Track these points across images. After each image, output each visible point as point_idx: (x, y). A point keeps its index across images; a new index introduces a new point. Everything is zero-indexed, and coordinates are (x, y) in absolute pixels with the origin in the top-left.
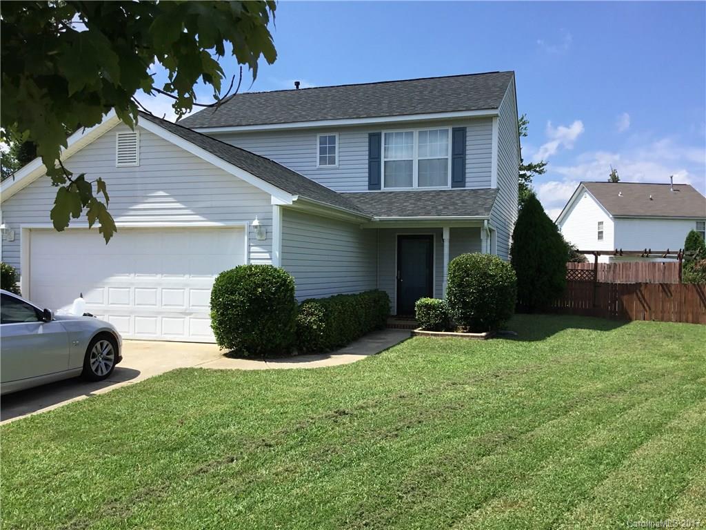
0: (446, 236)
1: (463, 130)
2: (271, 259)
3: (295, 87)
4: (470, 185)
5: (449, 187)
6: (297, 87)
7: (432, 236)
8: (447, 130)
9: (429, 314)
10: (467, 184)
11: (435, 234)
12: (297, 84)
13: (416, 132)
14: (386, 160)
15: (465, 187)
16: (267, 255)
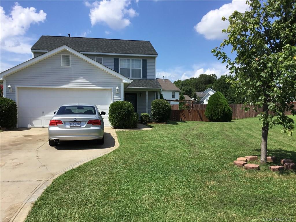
0: (147, 94)
1: (146, 60)
2: (121, 99)
3: (68, 36)
4: (148, 78)
5: (142, 78)
6: (69, 36)
7: (136, 94)
8: (141, 60)
9: (146, 118)
10: (147, 78)
11: (137, 93)
12: (69, 35)
13: (131, 59)
14: (120, 68)
15: (146, 78)
16: (120, 98)
